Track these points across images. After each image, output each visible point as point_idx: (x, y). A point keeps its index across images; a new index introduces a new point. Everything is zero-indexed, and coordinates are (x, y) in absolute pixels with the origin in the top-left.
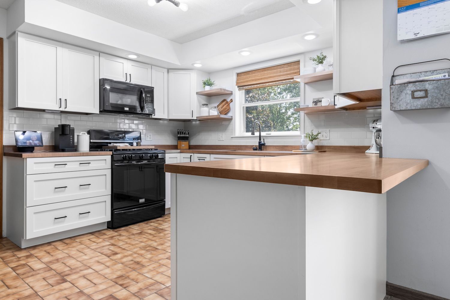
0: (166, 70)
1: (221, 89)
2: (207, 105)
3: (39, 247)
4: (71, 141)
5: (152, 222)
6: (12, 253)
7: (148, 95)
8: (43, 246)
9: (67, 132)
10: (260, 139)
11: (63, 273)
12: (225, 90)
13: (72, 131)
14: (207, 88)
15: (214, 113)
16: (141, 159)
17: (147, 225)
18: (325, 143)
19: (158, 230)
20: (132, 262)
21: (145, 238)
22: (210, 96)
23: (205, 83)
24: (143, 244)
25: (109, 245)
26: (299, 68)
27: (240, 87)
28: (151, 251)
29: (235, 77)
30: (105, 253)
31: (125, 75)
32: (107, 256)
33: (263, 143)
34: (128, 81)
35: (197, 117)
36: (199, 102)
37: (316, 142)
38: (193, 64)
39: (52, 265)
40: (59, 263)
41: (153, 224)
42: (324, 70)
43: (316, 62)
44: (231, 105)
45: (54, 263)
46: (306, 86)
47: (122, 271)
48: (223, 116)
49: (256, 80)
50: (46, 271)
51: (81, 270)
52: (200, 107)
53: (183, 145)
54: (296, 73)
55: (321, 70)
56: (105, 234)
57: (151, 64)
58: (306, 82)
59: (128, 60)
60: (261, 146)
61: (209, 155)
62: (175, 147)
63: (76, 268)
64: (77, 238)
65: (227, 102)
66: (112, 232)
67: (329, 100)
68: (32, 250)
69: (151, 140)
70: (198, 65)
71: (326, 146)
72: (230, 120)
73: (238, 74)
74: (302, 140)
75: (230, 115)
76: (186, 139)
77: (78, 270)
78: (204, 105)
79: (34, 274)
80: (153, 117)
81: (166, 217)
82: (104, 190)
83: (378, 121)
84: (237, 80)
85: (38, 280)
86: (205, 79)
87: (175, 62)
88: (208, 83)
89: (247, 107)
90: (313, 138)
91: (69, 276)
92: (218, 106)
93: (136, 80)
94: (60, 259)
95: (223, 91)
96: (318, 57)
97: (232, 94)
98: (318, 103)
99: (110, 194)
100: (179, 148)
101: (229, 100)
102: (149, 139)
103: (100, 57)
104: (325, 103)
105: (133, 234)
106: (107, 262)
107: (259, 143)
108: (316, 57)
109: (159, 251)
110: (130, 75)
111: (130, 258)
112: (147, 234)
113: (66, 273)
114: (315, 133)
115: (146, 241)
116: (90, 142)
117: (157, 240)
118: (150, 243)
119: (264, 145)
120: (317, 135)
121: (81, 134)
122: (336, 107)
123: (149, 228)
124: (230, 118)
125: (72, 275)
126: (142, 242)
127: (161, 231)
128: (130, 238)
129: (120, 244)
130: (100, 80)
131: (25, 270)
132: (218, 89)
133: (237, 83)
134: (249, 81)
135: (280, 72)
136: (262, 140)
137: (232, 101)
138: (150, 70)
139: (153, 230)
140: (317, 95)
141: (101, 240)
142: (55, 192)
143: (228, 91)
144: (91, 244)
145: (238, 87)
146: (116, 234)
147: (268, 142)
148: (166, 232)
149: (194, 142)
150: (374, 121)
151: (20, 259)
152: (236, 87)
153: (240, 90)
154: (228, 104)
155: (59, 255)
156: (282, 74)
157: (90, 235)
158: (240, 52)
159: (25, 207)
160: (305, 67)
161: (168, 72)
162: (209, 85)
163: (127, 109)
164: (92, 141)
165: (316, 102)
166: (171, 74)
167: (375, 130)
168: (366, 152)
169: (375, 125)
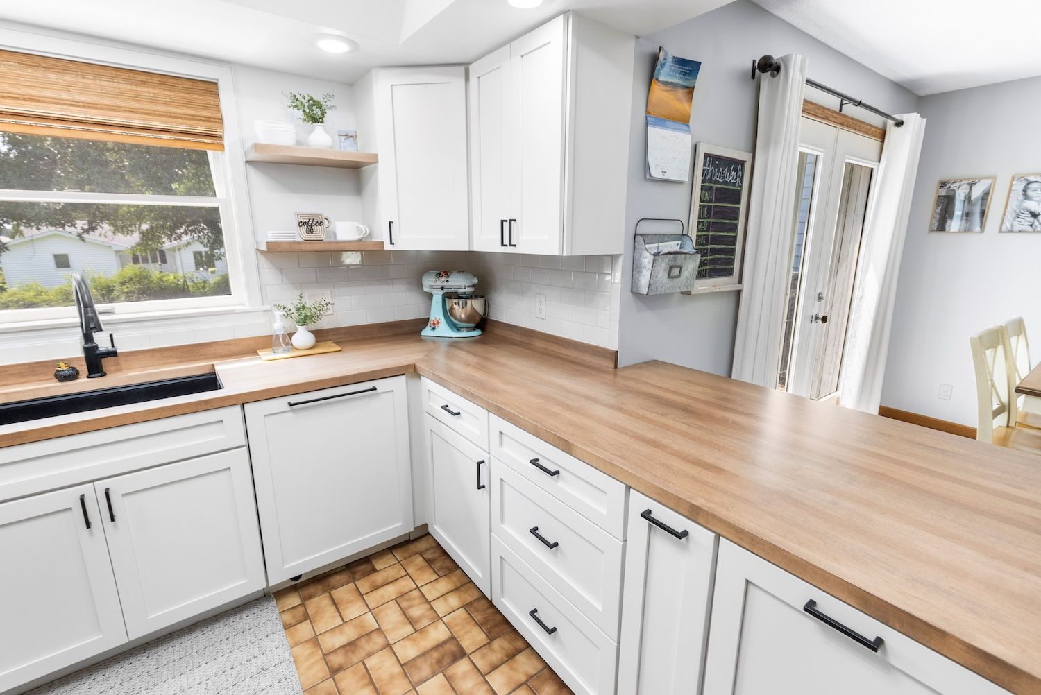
10: (87, 339)
26: (217, 108)
55: (324, 141)
60: (98, 361)
74: (277, 325)
98: (315, 228)
107: (89, 351)
119: (113, 353)
165: (307, 226)
167: (441, 292)
168: (424, 333)
169: (445, 284)
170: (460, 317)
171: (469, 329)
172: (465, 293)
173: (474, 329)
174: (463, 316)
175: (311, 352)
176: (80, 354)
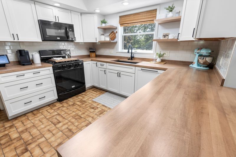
0: (80, 14)
1: (111, 26)
2: (104, 34)
3: (19, 118)
4: (28, 58)
5: (79, 96)
6: (3, 124)
7: (70, 30)
8: (21, 117)
9: (23, 54)
10: (132, 54)
11: (27, 142)
12: (113, 26)
13: (27, 53)
14: (104, 25)
15: (108, 39)
16: (70, 66)
17: (77, 98)
18: (166, 59)
19: (82, 102)
20: (67, 130)
21: (75, 108)
22: (105, 30)
23: (102, 22)
24: (74, 113)
25: (56, 115)
26: (156, 14)
27: (121, 24)
28: (78, 119)
29: (118, 19)
30: (53, 122)
31: (54, 17)
32: (54, 125)
33: (133, 56)
34: (57, 21)
35: (99, 41)
36: (100, 33)
37: (161, 58)
38: (95, 10)
39: (23, 134)
40: (27, 133)
41: (80, 97)
42: (173, 16)
43: (168, 10)
44: (116, 34)
45: (24, 132)
46: (159, 25)
47: (61, 139)
48: (112, 41)
49: (130, 21)
50: (18, 141)
51: (38, 139)
52: (100, 35)
53: (93, 55)
54: (154, 17)
55: (171, 16)
56: (55, 106)
57: (70, 10)
58: (159, 23)
59: (56, 7)
60: (132, 58)
61: (106, 63)
62: (89, 56)
63: (35, 137)
64: (41, 109)
65: (114, 33)
66: (59, 104)
67: (174, 36)
68: (15, 121)
69: (76, 53)
70: (98, 11)
71: (167, 60)
72: (116, 43)
73: (120, 17)
74: (155, 56)
75: (115, 40)
76: (94, 52)
77: (36, 139)
78: (102, 34)
79: (10, 143)
80: (75, 42)
81: (86, 92)
82: (52, 85)
83: (202, 49)
84: (120, 20)
85: (11, 151)
86: (102, 20)
87: (85, 9)
88: (104, 22)
89: (124, 36)
90: (160, 56)
91: (30, 145)
92: (109, 35)
93: (62, 21)
94: (28, 129)
95: (112, 27)
96: (169, 7)
97: (117, 28)
98: (166, 37)
99: (55, 86)
100: (91, 56)
101: (115, 32)
102: (75, 53)
103: (36, 5)
104: (171, 37)
105: (70, 106)
106: (54, 130)
107: (131, 56)
108: (168, 7)
109: (82, 119)
110: (58, 17)
111: (66, 126)
112: (76, 105)
113: (29, 142)
114: (162, 53)
115: (76, 111)
116: (41, 58)
117: (81, 110)
118: (78, 112)
119: (133, 57)
120: (163, 54)
121: (34, 54)
122: (178, 40)
123: (78, 100)
124: (116, 42)
125: (32, 144)
126: (73, 112)
127: (83, 103)
128: (68, 109)
129: (63, 113)
130: (38, 20)
131: (6, 140)
132: (109, 26)
133: (120, 22)
134: (127, 21)
135: (145, 16)
136: (133, 55)
137: (117, 32)
138: (70, 14)
139: (80, 102)
140: (166, 31)
141: (53, 111)
142: (21, 90)
143: (115, 27)
144: (47, 114)
145: (120, 24)
146: (61, 105)
147: (136, 56)
148: (86, 104)
149: (98, 53)
150: (199, 49)
151: (6, 130)
152: (119, 24)
153: (121, 26)
154: (115, 34)
155: (28, 124)
156: (145, 17)
157: (48, 106)
158: (122, 3)
159: (3, 101)
160: (159, 14)
161: (81, 15)
162: (104, 23)
163: (58, 38)
164: (42, 57)
165: (165, 36)
166: (83, 16)
167: (198, 54)
168: (190, 65)
169: (200, 52)
170: (201, 62)
171: (204, 67)
172: (205, 55)
173: (206, 67)
174: (202, 62)
175: (159, 63)
176: (130, 57)
